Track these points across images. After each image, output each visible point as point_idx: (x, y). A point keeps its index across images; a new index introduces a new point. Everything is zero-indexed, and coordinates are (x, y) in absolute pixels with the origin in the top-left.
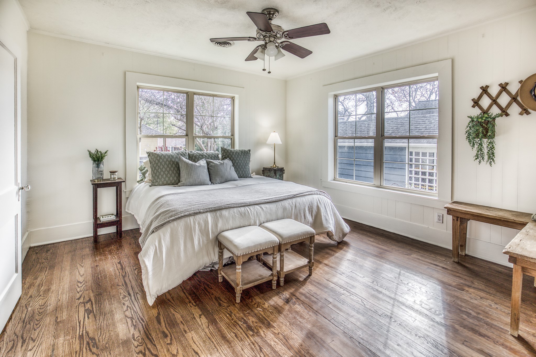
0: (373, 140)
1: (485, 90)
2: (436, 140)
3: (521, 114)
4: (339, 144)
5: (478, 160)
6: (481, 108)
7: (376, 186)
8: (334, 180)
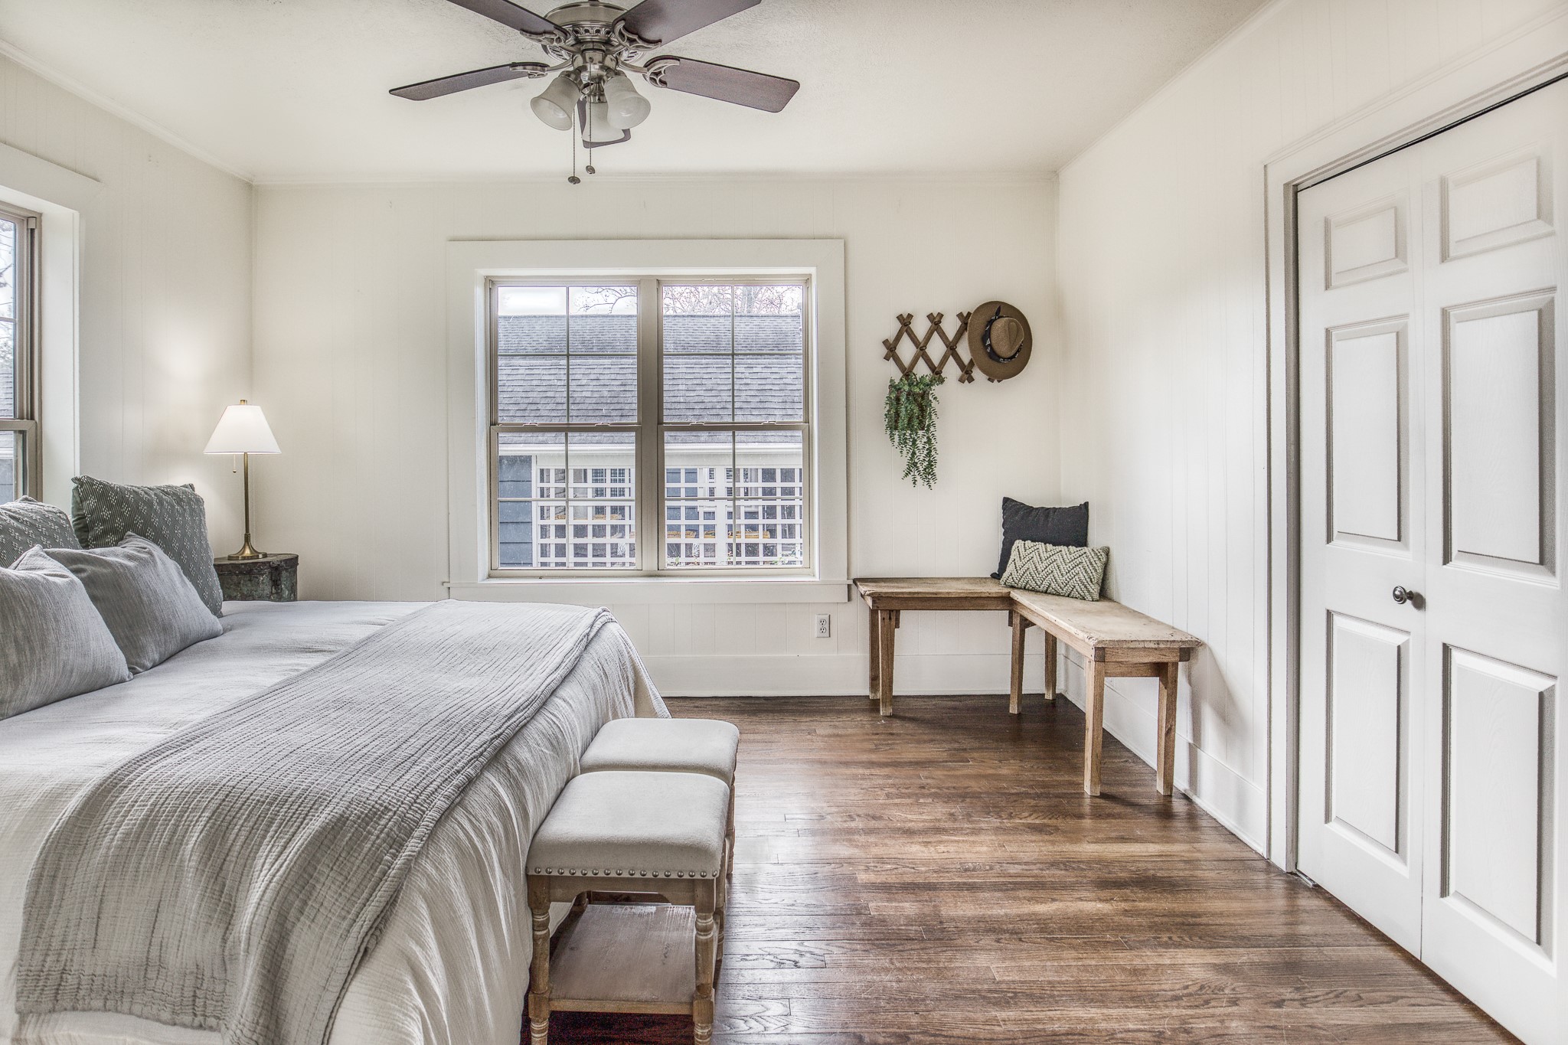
0: (634, 434)
1: (905, 321)
2: (799, 433)
3: (961, 380)
4: (505, 450)
5: (910, 477)
6: (898, 361)
7: (646, 573)
8: (490, 576)
